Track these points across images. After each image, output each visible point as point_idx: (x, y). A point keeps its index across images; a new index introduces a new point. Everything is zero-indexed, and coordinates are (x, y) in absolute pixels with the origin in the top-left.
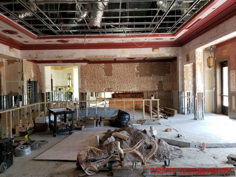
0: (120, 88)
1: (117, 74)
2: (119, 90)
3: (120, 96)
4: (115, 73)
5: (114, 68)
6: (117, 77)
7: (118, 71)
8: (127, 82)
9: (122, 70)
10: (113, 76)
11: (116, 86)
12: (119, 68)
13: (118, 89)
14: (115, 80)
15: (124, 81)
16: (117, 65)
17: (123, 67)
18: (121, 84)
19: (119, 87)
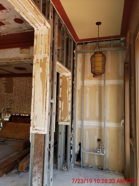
0: (20, 109)
1: (18, 90)
2: (18, 112)
3: (17, 120)
4: (16, 90)
5: (15, 83)
6: (18, 95)
7: (20, 86)
8: (29, 101)
9: (24, 85)
10: (13, 93)
11: (15, 106)
12: (21, 83)
13: (18, 110)
14: (15, 98)
15: (25, 100)
16: (19, 79)
17: (25, 82)
18: (21, 103)
19: (19, 107)
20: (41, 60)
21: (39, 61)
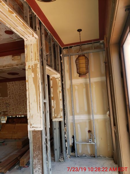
0: (16, 111)
1: (13, 94)
2: (14, 114)
3: (14, 121)
4: (11, 93)
5: (9, 87)
6: (13, 98)
7: (14, 90)
8: (23, 103)
9: (18, 89)
10: (8, 97)
11: (11, 108)
12: (15, 86)
13: (14, 112)
14: (10, 101)
15: (20, 102)
16: (13, 84)
17: (18, 85)
18: (16, 105)
19: (15, 109)
20: (32, 66)
21: (31, 67)
